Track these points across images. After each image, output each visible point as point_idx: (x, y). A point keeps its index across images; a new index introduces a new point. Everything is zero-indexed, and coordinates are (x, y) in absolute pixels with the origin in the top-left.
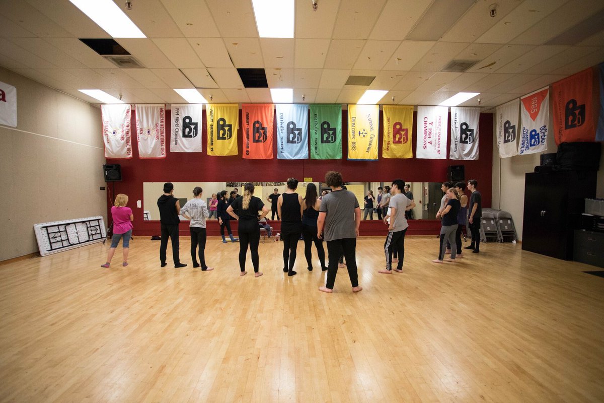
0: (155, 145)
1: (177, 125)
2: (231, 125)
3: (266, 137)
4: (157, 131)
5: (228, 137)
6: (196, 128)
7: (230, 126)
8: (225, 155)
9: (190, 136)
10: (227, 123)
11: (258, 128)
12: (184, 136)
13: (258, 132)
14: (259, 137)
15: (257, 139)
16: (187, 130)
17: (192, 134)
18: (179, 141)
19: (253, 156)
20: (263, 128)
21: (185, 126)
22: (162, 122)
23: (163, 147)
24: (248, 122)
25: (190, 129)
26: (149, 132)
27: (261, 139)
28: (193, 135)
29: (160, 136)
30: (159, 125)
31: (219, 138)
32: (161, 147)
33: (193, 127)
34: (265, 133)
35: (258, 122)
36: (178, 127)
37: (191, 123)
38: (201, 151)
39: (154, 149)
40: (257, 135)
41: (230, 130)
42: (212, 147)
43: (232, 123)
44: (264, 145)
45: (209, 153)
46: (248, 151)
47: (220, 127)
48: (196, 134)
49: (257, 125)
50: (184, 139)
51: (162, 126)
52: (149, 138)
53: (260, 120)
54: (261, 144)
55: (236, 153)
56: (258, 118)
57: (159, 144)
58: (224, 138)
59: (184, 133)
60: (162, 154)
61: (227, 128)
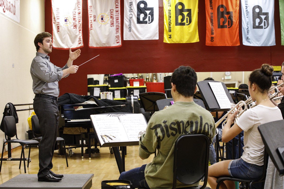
0: (110, 33)
1: (131, 10)
2: (191, 10)
3: (232, 22)
4: (111, 17)
5: (187, 22)
6: (152, 14)
7: (189, 11)
8: (184, 42)
9: (146, 23)
10: (186, 8)
11: (222, 13)
12: (139, 22)
13: (223, 16)
14: (224, 23)
15: (221, 24)
16: (142, 16)
17: (147, 20)
18: (133, 28)
19: (218, 43)
20: (228, 13)
21: (140, 11)
22: (117, 8)
23: (118, 34)
24: (211, 6)
25: (146, 15)
26: (102, 19)
27: (226, 24)
28: (149, 21)
29: (115, 22)
30: (114, 11)
31: (177, 24)
32: (116, 35)
33: (148, 12)
34: (230, 18)
35: (222, 6)
36: (132, 13)
37: (146, 8)
38: (157, 38)
39: (109, 37)
40: (222, 20)
41: (189, 15)
42: (170, 33)
43: (191, 8)
44: (229, 31)
45: (166, 40)
46: (212, 38)
47: (178, 12)
48: (152, 20)
49: (221, 10)
50: (138, 26)
51: (117, 12)
52: (103, 25)
53: (224, 4)
54: (226, 30)
55: (196, 39)
56: (222, 2)
57: (115, 31)
58: (182, 24)
59: (138, 19)
60: (118, 43)
61: (186, 13)
